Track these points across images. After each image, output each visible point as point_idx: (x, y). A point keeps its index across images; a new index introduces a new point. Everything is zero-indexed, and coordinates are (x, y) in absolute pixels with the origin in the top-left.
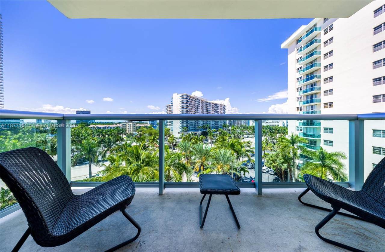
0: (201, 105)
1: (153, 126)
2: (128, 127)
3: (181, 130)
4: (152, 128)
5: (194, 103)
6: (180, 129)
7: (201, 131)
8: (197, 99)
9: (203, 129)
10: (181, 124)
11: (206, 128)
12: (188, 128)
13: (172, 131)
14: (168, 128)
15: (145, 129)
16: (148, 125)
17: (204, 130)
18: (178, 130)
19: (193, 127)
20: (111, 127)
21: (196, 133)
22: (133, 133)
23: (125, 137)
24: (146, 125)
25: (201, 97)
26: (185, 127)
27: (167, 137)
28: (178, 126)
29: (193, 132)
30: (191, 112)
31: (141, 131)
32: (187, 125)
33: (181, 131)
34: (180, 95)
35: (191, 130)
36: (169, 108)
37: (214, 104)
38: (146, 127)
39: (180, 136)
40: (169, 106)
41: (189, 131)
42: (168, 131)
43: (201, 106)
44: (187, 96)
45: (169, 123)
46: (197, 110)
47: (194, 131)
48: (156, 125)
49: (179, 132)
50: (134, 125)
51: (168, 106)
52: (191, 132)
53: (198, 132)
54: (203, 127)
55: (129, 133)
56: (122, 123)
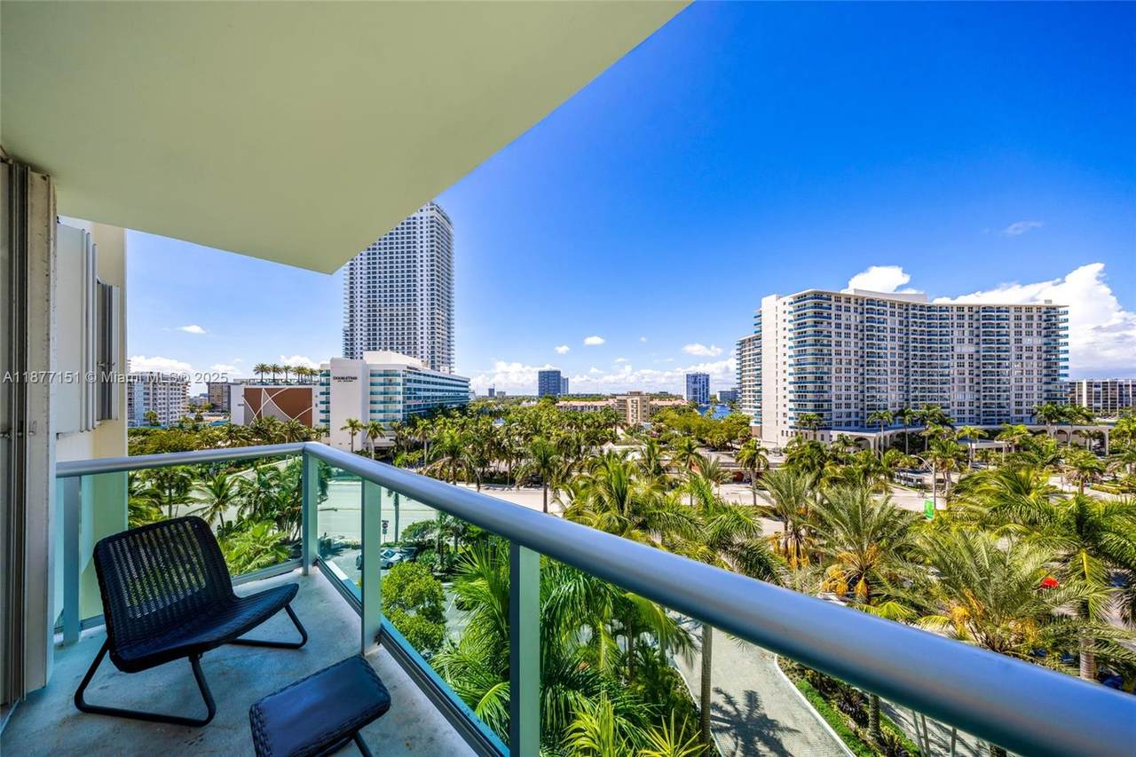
0: (892, 322)
1: (696, 407)
2: (630, 409)
3: (791, 423)
4: (696, 410)
5: (854, 319)
6: (790, 418)
7: (888, 433)
8: (870, 302)
9: (902, 421)
10: (790, 401)
11: (922, 421)
12: (822, 415)
13: (759, 425)
14: (743, 413)
15: (672, 415)
16: (683, 404)
17: (909, 430)
18: (780, 423)
19: (849, 415)
21: (861, 439)
22: (642, 423)
23: (621, 434)
24: (677, 403)
26: (811, 413)
27: (739, 444)
28: (782, 410)
29: (847, 434)
30: (838, 354)
31: (662, 420)
32: (818, 408)
33: (791, 427)
34: (789, 299)
35: (839, 426)
36: (747, 348)
37: (971, 308)
38: (676, 408)
39: (789, 444)
40: (749, 339)
41: (830, 429)
42: (743, 423)
43: (889, 326)
44: (817, 296)
45: (747, 399)
46: (871, 346)
47: (853, 427)
48: (707, 403)
49: (786, 428)
50: (645, 404)
51: (742, 343)
52: (840, 432)
53: (874, 435)
54: (902, 413)
55: (632, 424)
56: (619, 398)
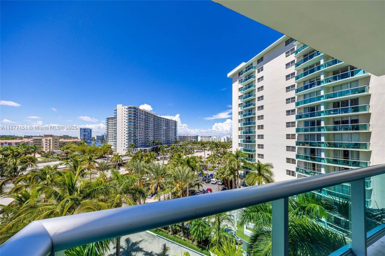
0: (152, 119)
1: (85, 142)
2: (44, 144)
3: (127, 146)
4: (85, 144)
5: (144, 117)
6: (126, 145)
7: (152, 147)
8: (147, 113)
9: (153, 144)
10: (127, 139)
11: (157, 144)
12: (135, 143)
13: (115, 148)
14: (108, 144)
15: (74, 145)
16: (78, 141)
17: (155, 146)
18: (123, 146)
19: (142, 143)
20: (10, 144)
21: (145, 150)
22: (54, 151)
23: (39, 157)
24: (75, 140)
25: (151, 111)
26: (133, 143)
27: (107, 155)
28: (123, 142)
29: (142, 148)
30: (140, 126)
31: (68, 148)
32: (134, 141)
33: (126, 148)
34: (126, 107)
35: (140, 147)
36: (110, 121)
37: (165, 119)
38: (75, 142)
39: (126, 153)
40: (111, 118)
41: (138, 147)
42: (109, 147)
43: (151, 120)
44: (135, 108)
45: (110, 139)
46: (147, 125)
47: (143, 147)
48: (91, 140)
49: (125, 148)
50: (56, 141)
51: (108, 118)
52: (140, 148)
53: (148, 148)
54: (154, 142)
55: (46, 152)
56: (34, 138)
